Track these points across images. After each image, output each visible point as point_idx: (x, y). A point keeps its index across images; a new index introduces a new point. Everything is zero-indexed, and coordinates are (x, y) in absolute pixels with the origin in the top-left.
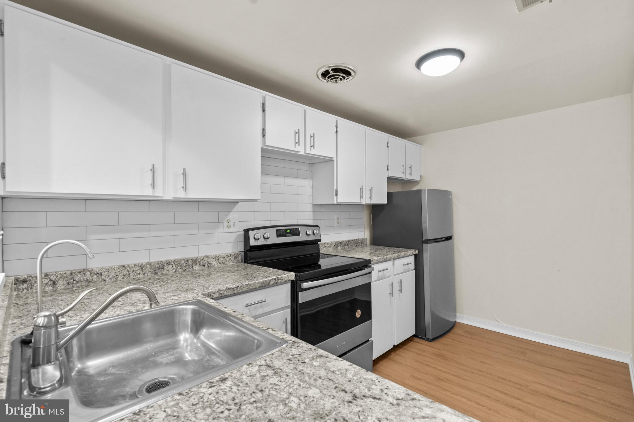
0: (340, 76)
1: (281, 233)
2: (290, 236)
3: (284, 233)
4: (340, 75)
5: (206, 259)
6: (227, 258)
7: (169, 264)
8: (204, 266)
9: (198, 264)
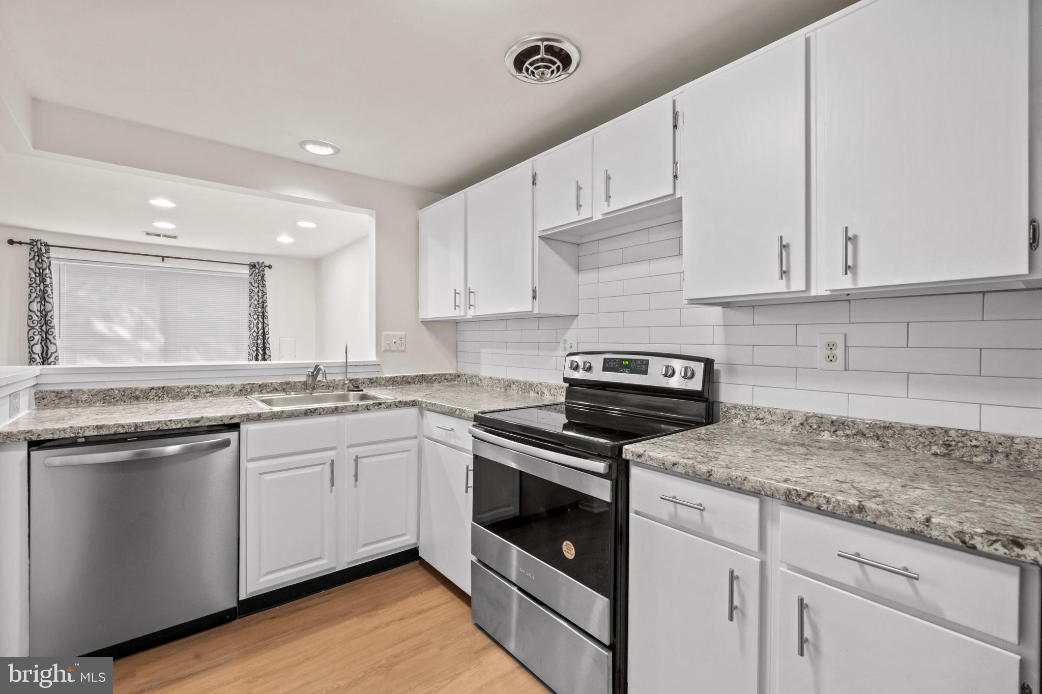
0: (554, 63)
1: (612, 365)
2: (627, 371)
3: (616, 365)
4: (556, 63)
5: (539, 386)
6: (558, 390)
7: (514, 383)
8: (538, 393)
9: (533, 390)
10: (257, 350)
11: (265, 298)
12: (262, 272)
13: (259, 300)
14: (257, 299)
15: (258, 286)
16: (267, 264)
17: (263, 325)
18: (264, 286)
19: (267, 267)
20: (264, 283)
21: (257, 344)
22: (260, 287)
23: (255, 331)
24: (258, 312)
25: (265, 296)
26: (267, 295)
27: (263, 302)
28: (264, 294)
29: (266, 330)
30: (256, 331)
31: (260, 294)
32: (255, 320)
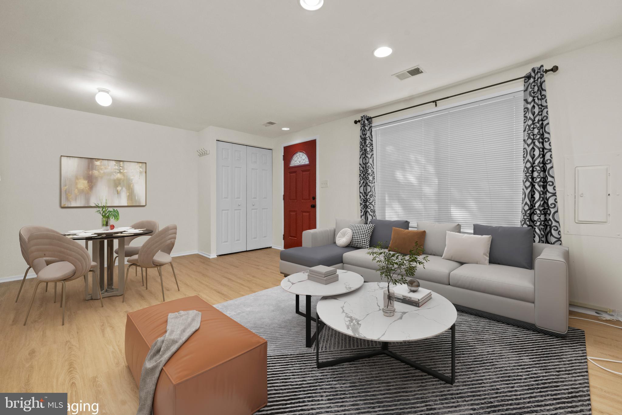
10: (533, 186)
11: (544, 114)
12: (539, 80)
13: (534, 119)
14: (532, 117)
15: (534, 100)
16: (547, 67)
17: (543, 151)
18: (543, 97)
19: (549, 70)
20: (543, 93)
21: (533, 178)
22: (536, 100)
23: (528, 161)
24: (534, 135)
25: (545, 110)
26: (549, 109)
27: (542, 120)
28: (542, 108)
29: (547, 156)
30: (531, 160)
31: (537, 110)
32: (529, 145)
